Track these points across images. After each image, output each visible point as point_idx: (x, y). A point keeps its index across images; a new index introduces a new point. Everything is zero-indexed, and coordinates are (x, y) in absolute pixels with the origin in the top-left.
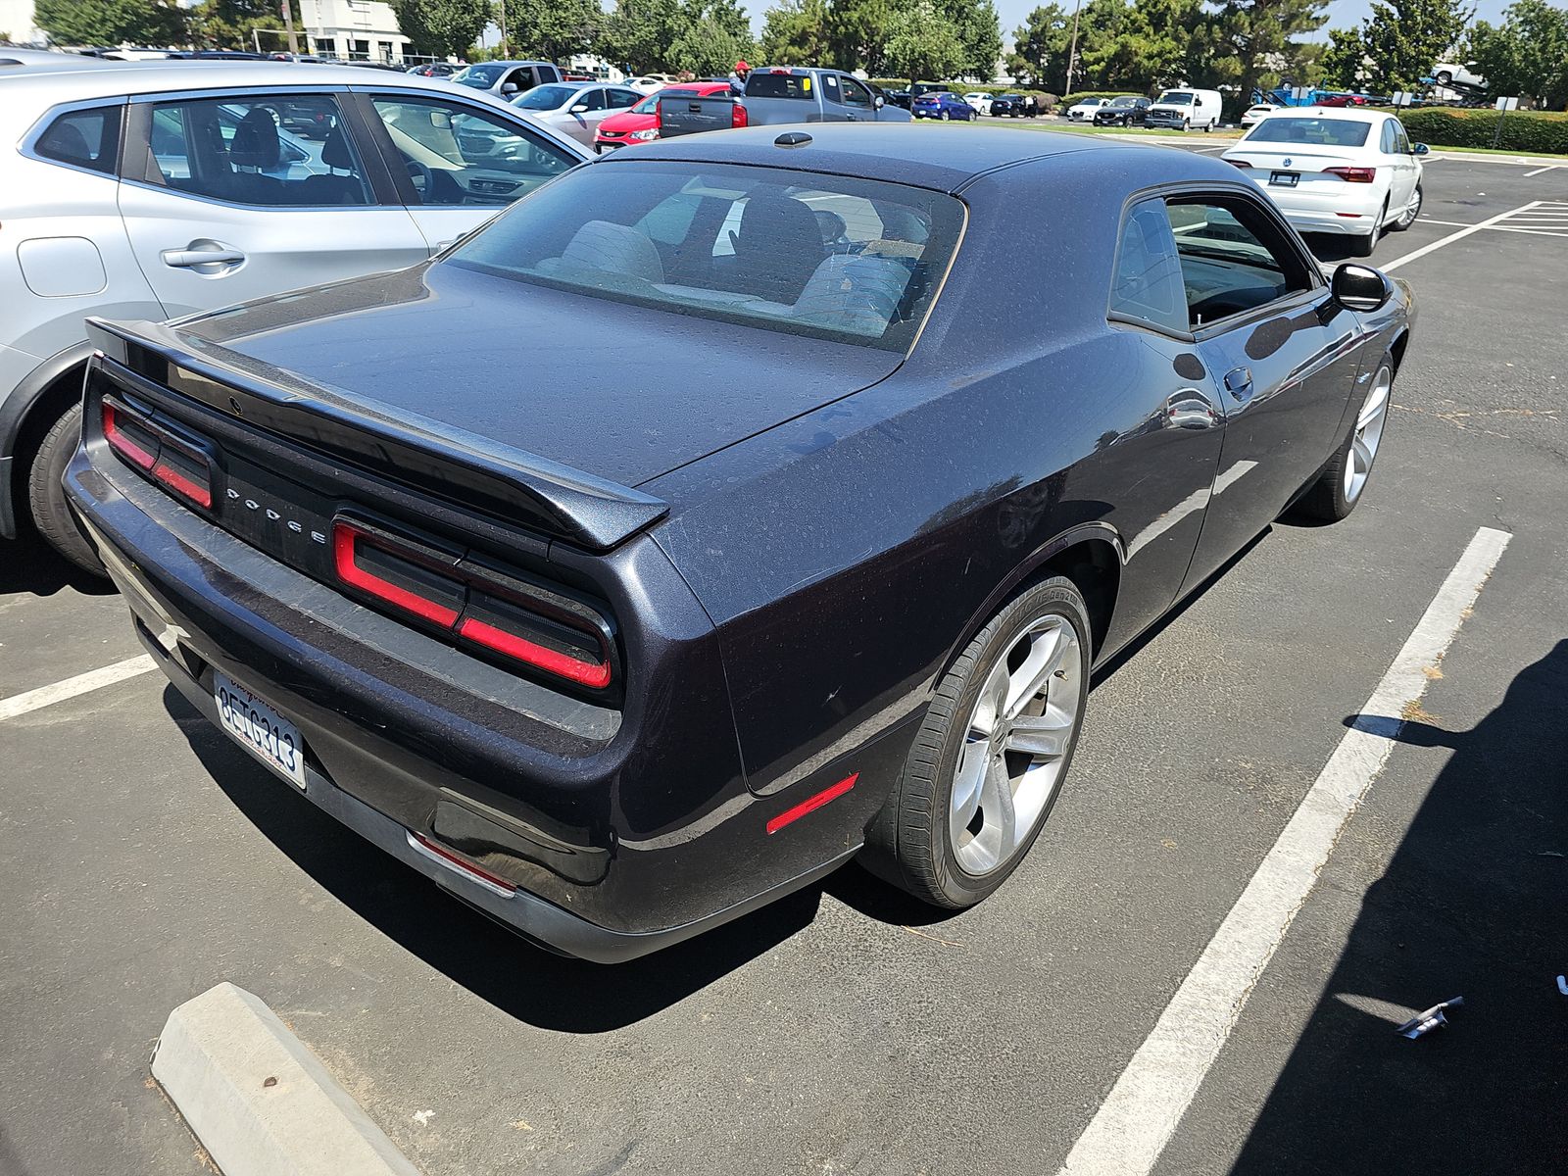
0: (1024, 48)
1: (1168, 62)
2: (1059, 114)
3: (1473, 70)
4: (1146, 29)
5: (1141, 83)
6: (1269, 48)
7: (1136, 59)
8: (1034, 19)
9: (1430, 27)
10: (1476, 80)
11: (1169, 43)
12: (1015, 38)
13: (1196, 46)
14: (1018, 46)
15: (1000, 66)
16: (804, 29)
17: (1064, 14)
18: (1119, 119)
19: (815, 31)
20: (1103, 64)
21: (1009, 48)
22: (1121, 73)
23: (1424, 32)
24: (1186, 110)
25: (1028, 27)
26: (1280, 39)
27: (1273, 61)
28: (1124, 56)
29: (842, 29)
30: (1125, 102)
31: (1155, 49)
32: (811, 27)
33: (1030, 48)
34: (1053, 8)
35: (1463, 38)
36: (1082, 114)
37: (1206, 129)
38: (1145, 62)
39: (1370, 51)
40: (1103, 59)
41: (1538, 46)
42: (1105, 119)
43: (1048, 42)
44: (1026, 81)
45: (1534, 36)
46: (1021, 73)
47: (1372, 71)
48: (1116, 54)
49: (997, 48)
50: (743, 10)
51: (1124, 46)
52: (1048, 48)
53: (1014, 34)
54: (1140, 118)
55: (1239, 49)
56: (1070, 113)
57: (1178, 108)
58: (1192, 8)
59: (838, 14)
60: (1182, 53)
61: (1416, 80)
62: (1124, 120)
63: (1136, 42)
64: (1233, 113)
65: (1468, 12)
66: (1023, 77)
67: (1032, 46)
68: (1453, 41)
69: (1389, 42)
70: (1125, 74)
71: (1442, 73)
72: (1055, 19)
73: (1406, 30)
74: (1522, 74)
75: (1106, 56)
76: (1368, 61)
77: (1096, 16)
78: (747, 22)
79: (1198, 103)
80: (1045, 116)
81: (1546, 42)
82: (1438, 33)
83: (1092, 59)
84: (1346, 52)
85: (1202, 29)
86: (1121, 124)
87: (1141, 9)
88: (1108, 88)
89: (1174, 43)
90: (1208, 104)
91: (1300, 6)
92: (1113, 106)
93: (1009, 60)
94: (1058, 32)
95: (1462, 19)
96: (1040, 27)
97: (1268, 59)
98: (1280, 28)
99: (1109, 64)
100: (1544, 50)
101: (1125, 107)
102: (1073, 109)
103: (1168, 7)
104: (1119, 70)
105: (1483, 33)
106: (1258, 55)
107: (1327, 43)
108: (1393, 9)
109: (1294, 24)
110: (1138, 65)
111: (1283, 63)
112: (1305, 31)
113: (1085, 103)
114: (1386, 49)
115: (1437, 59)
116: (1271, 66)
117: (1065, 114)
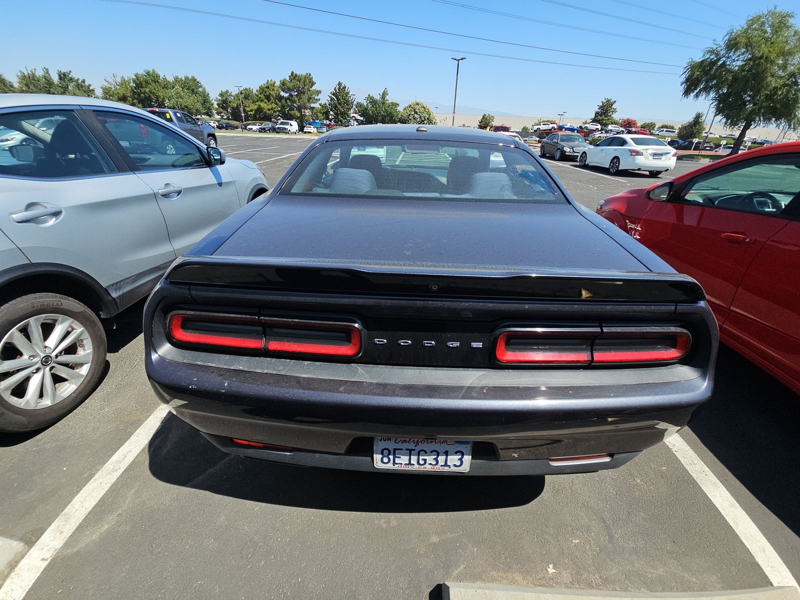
0: (221, 106)
1: (275, 111)
3: (361, 116)
4: (265, 100)
5: (268, 118)
6: (306, 108)
7: (264, 110)
8: (221, 95)
9: (345, 103)
10: (362, 118)
11: (274, 106)
12: (216, 102)
13: (283, 107)
14: (218, 105)
15: (214, 112)
16: (124, 95)
17: (232, 94)
18: (267, 130)
19: (129, 95)
20: (253, 112)
21: (215, 105)
22: (260, 116)
23: (344, 104)
24: (288, 127)
25: (220, 98)
26: (308, 105)
27: (308, 112)
28: (260, 110)
29: (142, 95)
30: (268, 125)
31: (270, 107)
32: (127, 94)
33: (223, 106)
34: (227, 92)
35: (354, 107)
36: (252, 129)
37: (296, 133)
38: (268, 111)
39: (331, 110)
40: (253, 110)
41: (375, 109)
42: (262, 130)
43: (229, 103)
44: (225, 117)
45: (373, 106)
46: (222, 114)
47: (333, 116)
48: (257, 109)
49: (211, 105)
50: (90, 85)
51: (259, 106)
52: (230, 106)
53: (215, 100)
54: (274, 130)
55: (296, 108)
56: (247, 128)
57: (286, 127)
58: (279, 94)
59: (138, 89)
60: (279, 109)
61: (346, 119)
62: (269, 130)
63: (263, 105)
64: (301, 129)
65: (354, 99)
66: (223, 116)
67: (224, 104)
68: (352, 107)
69: (336, 107)
70: (262, 115)
71: (353, 116)
72: (229, 96)
73: (340, 104)
74: (373, 116)
76: (331, 113)
78: (94, 90)
79: (291, 125)
80: (238, 129)
81: (376, 108)
82: (348, 105)
83: (249, 110)
84: (325, 110)
85: (283, 101)
86: (268, 132)
87: (261, 94)
88: (258, 120)
89: (276, 105)
90: (294, 126)
91: (311, 95)
92: (263, 126)
93: (216, 109)
94: (232, 100)
95: (353, 101)
96: (224, 98)
97: (306, 112)
98: (307, 102)
99: (255, 112)
100: (376, 110)
101: (267, 126)
102: (248, 127)
103: (270, 94)
104: (260, 114)
105: (359, 105)
106: (303, 110)
107: (320, 107)
108: (334, 98)
109: (311, 101)
110: (266, 112)
111: (311, 113)
112: (314, 103)
113: (252, 125)
114: (335, 109)
115: (349, 112)
116: (307, 114)
117: (246, 129)
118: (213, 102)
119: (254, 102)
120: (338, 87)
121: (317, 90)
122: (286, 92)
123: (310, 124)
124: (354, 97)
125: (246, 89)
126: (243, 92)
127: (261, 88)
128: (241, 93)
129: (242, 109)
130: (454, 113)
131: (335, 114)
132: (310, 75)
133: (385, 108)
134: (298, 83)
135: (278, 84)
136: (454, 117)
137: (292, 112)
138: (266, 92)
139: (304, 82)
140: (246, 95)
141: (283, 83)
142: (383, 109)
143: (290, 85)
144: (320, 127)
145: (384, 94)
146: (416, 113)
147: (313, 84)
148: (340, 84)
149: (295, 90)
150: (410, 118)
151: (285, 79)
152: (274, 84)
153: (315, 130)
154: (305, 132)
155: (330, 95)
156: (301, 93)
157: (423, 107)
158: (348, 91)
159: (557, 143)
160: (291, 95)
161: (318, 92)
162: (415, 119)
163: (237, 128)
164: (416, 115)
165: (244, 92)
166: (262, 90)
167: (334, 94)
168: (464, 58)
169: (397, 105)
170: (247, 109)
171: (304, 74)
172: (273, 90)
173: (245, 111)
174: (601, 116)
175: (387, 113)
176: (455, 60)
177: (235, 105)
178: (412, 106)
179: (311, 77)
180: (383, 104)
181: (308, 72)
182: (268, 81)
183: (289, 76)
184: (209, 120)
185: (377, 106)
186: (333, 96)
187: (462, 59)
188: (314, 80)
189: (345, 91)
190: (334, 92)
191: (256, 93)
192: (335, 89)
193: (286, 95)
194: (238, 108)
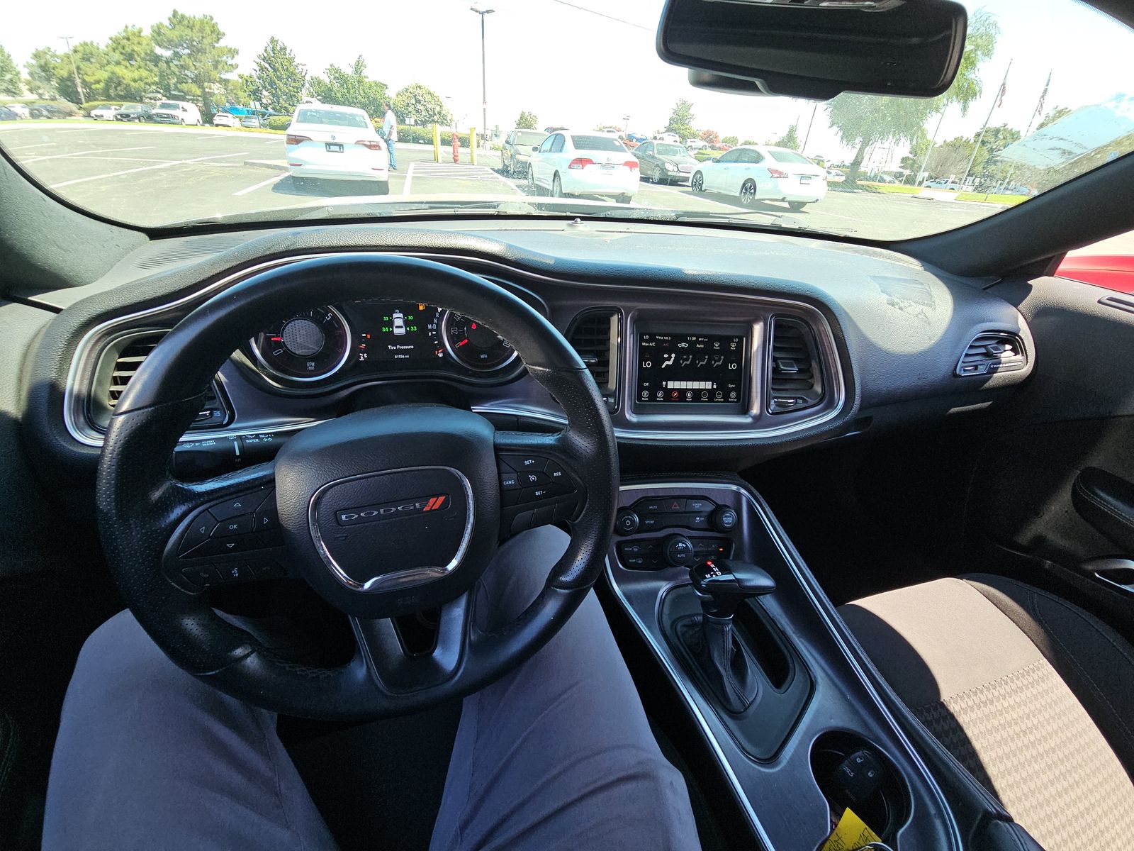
0: (36, 75)
1: (147, 84)
2: (85, 116)
4: (123, 62)
6: (211, 81)
7: (125, 82)
8: (37, 56)
9: (289, 77)
11: (144, 73)
12: (26, 69)
13: (163, 76)
14: (31, 74)
15: (24, 87)
17: (57, 53)
18: (134, 118)
20: (102, 84)
21: (25, 75)
22: (117, 91)
23: (287, 79)
24: (178, 113)
25: (34, 62)
26: (215, 74)
27: (216, 88)
28: (115, 80)
30: (134, 107)
31: (136, 75)
33: (40, 75)
34: (47, 50)
35: (307, 85)
36: (102, 116)
37: (195, 125)
38: (132, 83)
39: (264, 87)
40: (101, 81)
41: (346, 91)
42: (126, 117)
43: (53, 71)
44: (46, 96)
45: (342, 85)
46: (40, 91)
47: (270, 99)
48: (109, 78)
49: (17, 75)
51: (113, 73)
52: (54, 75)
53: (25, 66)
54: (148, 118)
55: (192, 79)
56: (93, 115)
57: (173, 112)
58: (151, 52)
60: (156, 79)
62: (139, 118)
63: (120, 71)
64: (208, 118)
65: (305, 71)
66: (43, 94)
67: (45, 70)
68: (303, 86)
69: (272, 83)
70: (120, 90)
72: (52, 57)
73: (280, 78)
75: (102, 79)
76: (265, 93)
77: (81, 54)
79: (184, 110)
80: (73, 117)
81: (348, 89)
82: (294, 81)
83: (92, 81)
84: (252, 88)
85: (163, 65)
86: (137, 121)
87: (114, 50)
88: (114, 99)
89: (148, 73)
90: (192, 112)
91: (218, 56)
92: (123, 110)
93: (28, 83)
94: (57, 65)
95: (303, 74)
96: (42, 62)
97: (213, 87)
98: (211, 68)
99: (106, 85)
100: (349, 92)
101: (133, 111)
102: (93, 113)
103: (133, 51)
104: (116, 88)
105: (317, 82)
106: (206, 84)
107: (240, 80)
108: (267, 66)
109: (220, 67)
110: (128, 85)
111: (223, 90)
112: (227, 72)
113: (102, 109)
114: (272, 87)
115: (300, 94)
116: (216, 92)
117: (89, 116)
118: (20, 68)
119: (102, 66)
120: (271, 46)
121: (229, 47)
122: (167, 48)
123: (226, 112)
124: (305, 68)
125: (86, 44)
126: (78, 49)
127: (116, 41)
128: (76, 51)
129: (78, 81)
130: (484, 102)
131: (273, 95)
132: (212, 18)
133: (363, 90)
134: (188, 31)
135: (147, 32)
136: (484, 109)
137: (184, 87)
138: (125, 48)
139: (202, 30)
140: (87, 54)
141: (158, 31)
142: (361, 92)
143: (174, 35)
144: (246, 117)
145: (359, 66)
146: (418, 101)
147: (219, 36)
148: (273, 40)
149: (185, 45)
150: (410, 109)
151: (161, 24)
152: (140, 33)
153: (237, 123)
154: (217, 125)
155: (259, 61)
156: (196, 52)
157: (430, 93)
158: (292, 55)
159: (653, 157)
160: (176, 54)
161: (233, 52)
162: (417, 111)
163: (70, 114)
164: (419, 106)
165: (80, 49)
166: (117, 44)
167: (264, 59)
168: (493, 11)
169: (384, 86)
170: (87, 79)
171: (199, 15)
172: (139, 43)
173: (85, 84)
174: (677, 124)
175: (368, 98)
176: (477, 11)
177: (65, 74)
178: (411, 90)
179: (213, 22)
180: (359, 82)
181: (208, 14)
182: (127, 27)
183: (170, 19)
184: (13, 102)
185: (350, 86)
186: (263, 63)
187: (488, 12)
188: (222, 29)
189: (285, 54)
190: (266, 55)
191: (106, 49)
192: (266, 50)
193: (167, 54)
194: (70, 78)
